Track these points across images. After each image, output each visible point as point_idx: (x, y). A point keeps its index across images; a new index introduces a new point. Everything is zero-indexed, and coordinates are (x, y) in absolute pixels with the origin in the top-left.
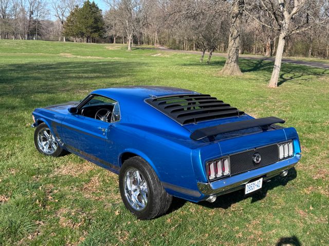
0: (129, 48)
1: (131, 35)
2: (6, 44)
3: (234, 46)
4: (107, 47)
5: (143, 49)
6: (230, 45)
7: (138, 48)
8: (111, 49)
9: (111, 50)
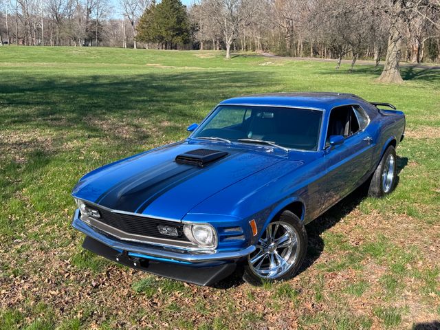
0: (228, 56)
1: (230, 39)
2: (74, 52)
3: (395, 49)
4: (197, 55)
5: (245, 56)
6: (390, 48)
7: (238, 56)
8: (202, 57)
9: (203, 59)
